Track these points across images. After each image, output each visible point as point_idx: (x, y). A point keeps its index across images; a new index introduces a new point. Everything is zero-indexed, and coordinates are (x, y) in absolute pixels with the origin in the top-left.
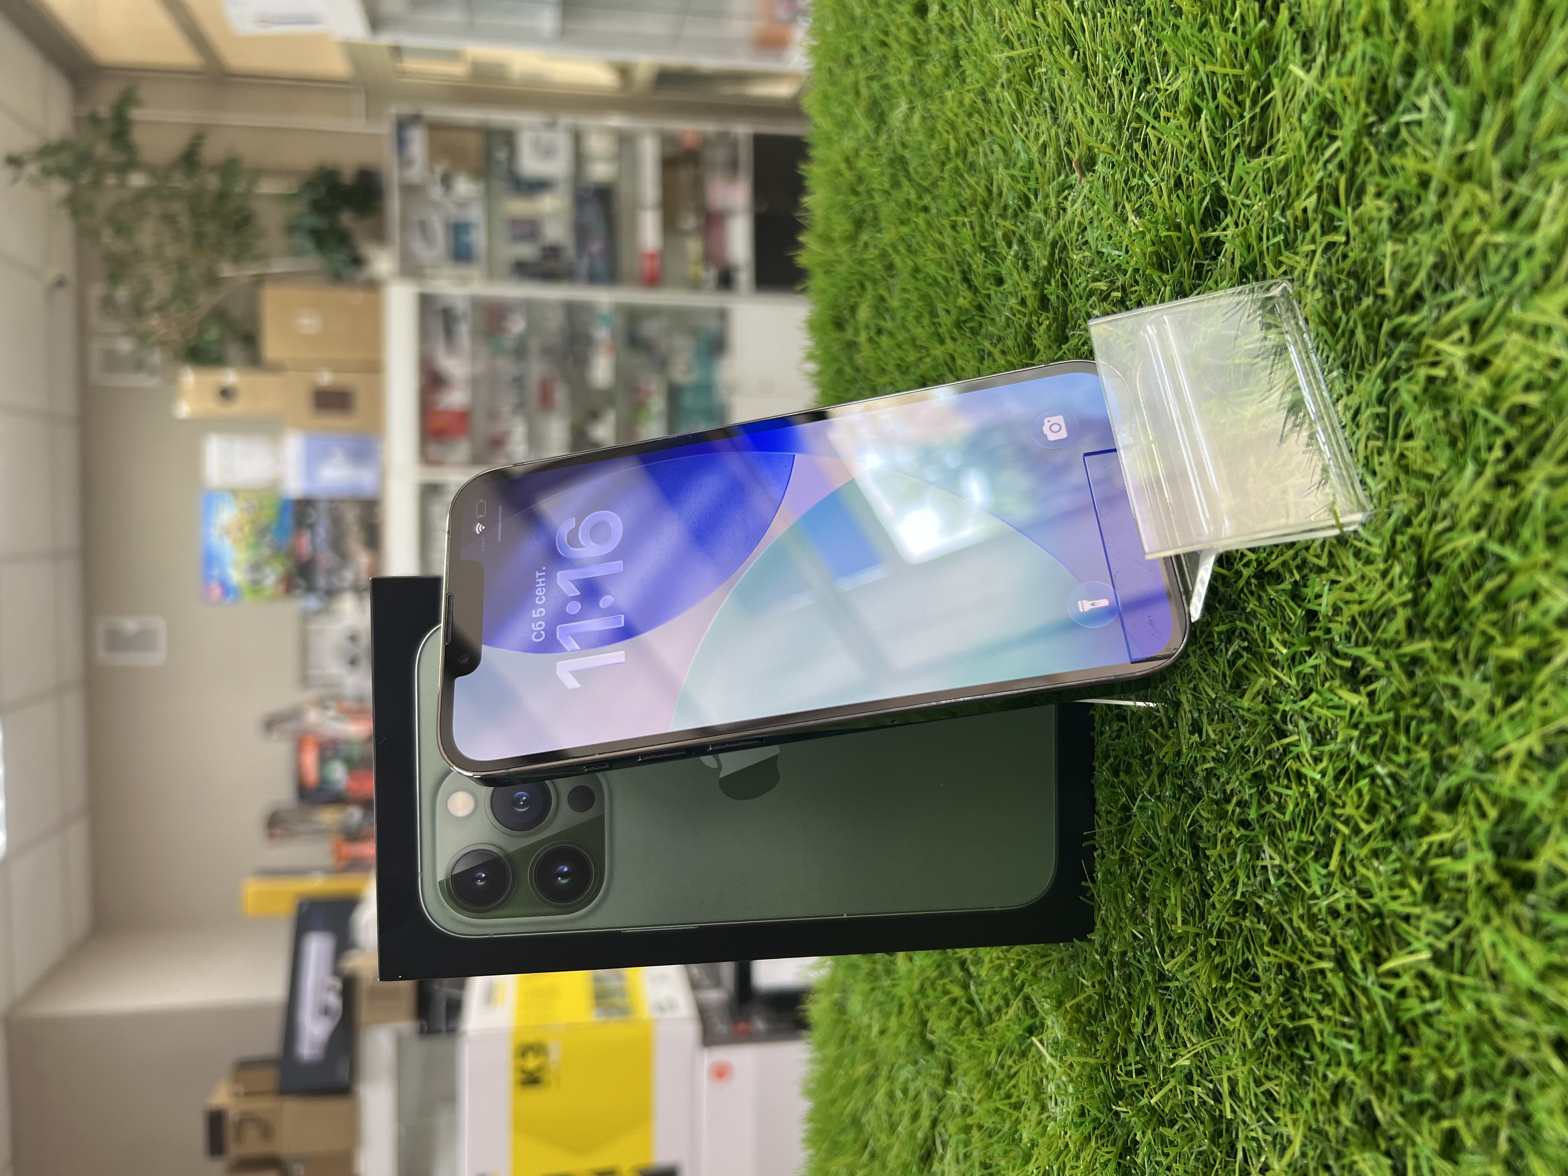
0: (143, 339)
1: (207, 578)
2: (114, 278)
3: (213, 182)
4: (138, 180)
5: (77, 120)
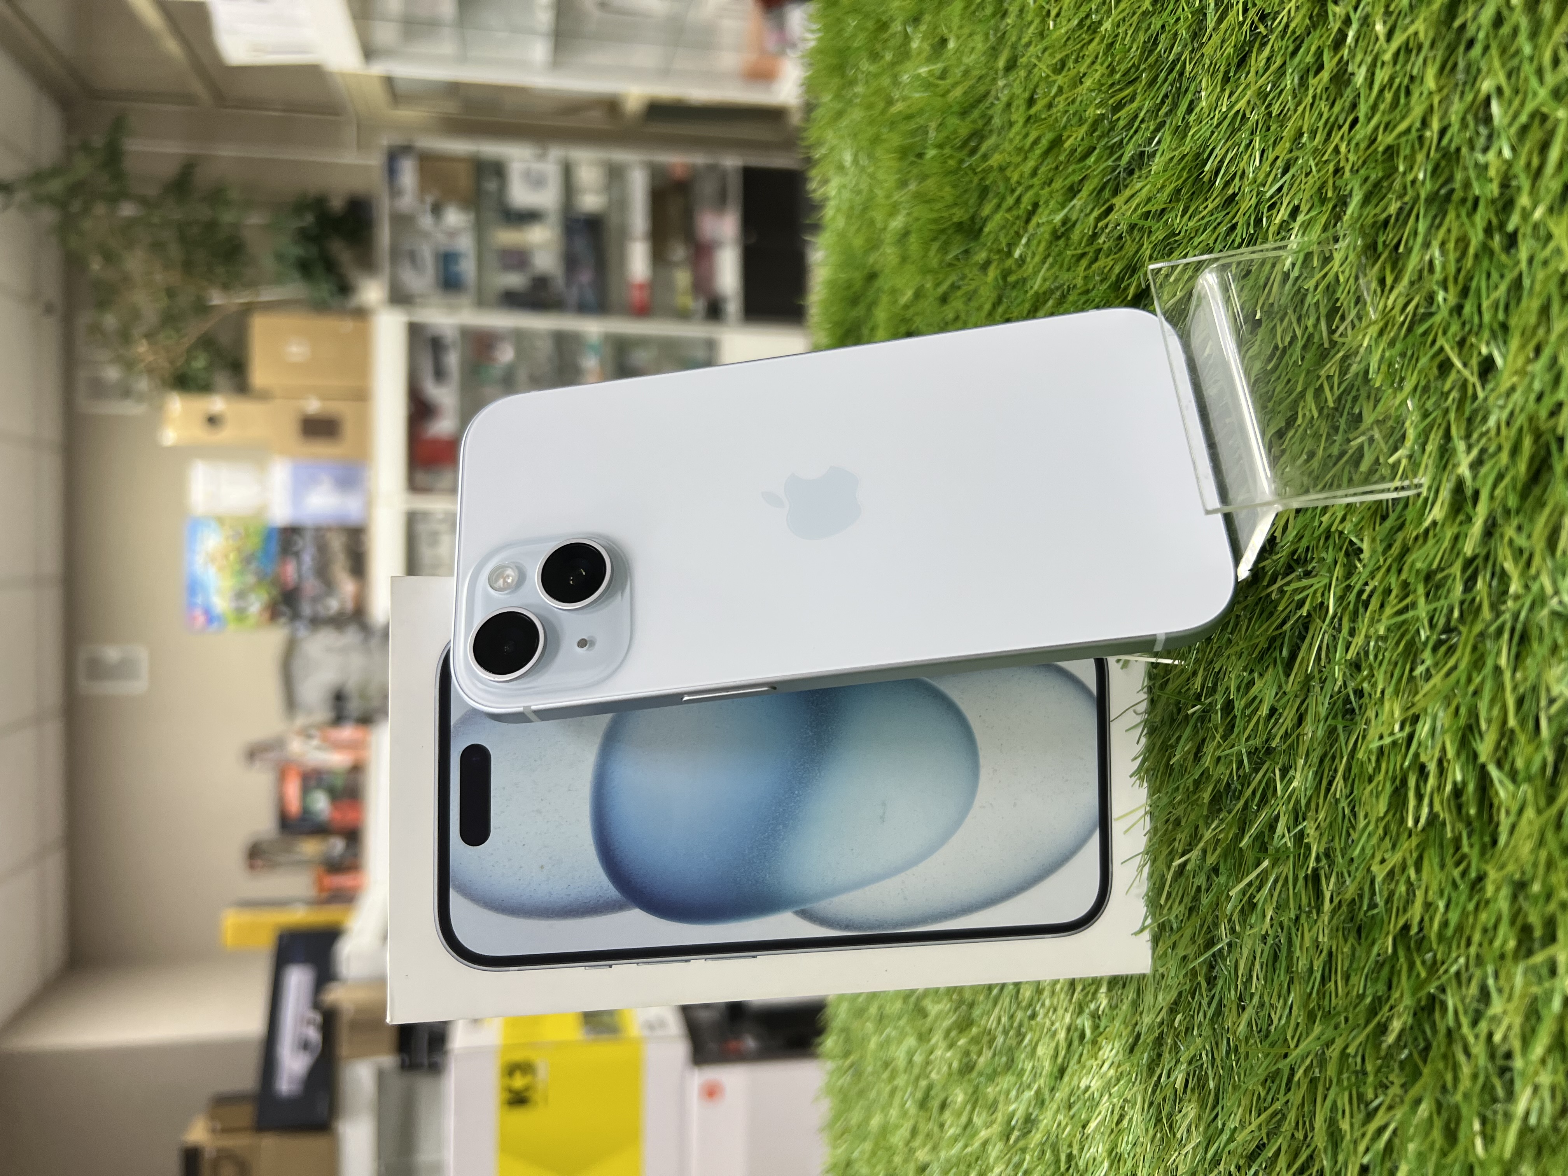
0: (130, 366)
1: (191, 606)
2: (103, 305)
3: (204, 212)
4: (128, 210)
5: (67, 147)
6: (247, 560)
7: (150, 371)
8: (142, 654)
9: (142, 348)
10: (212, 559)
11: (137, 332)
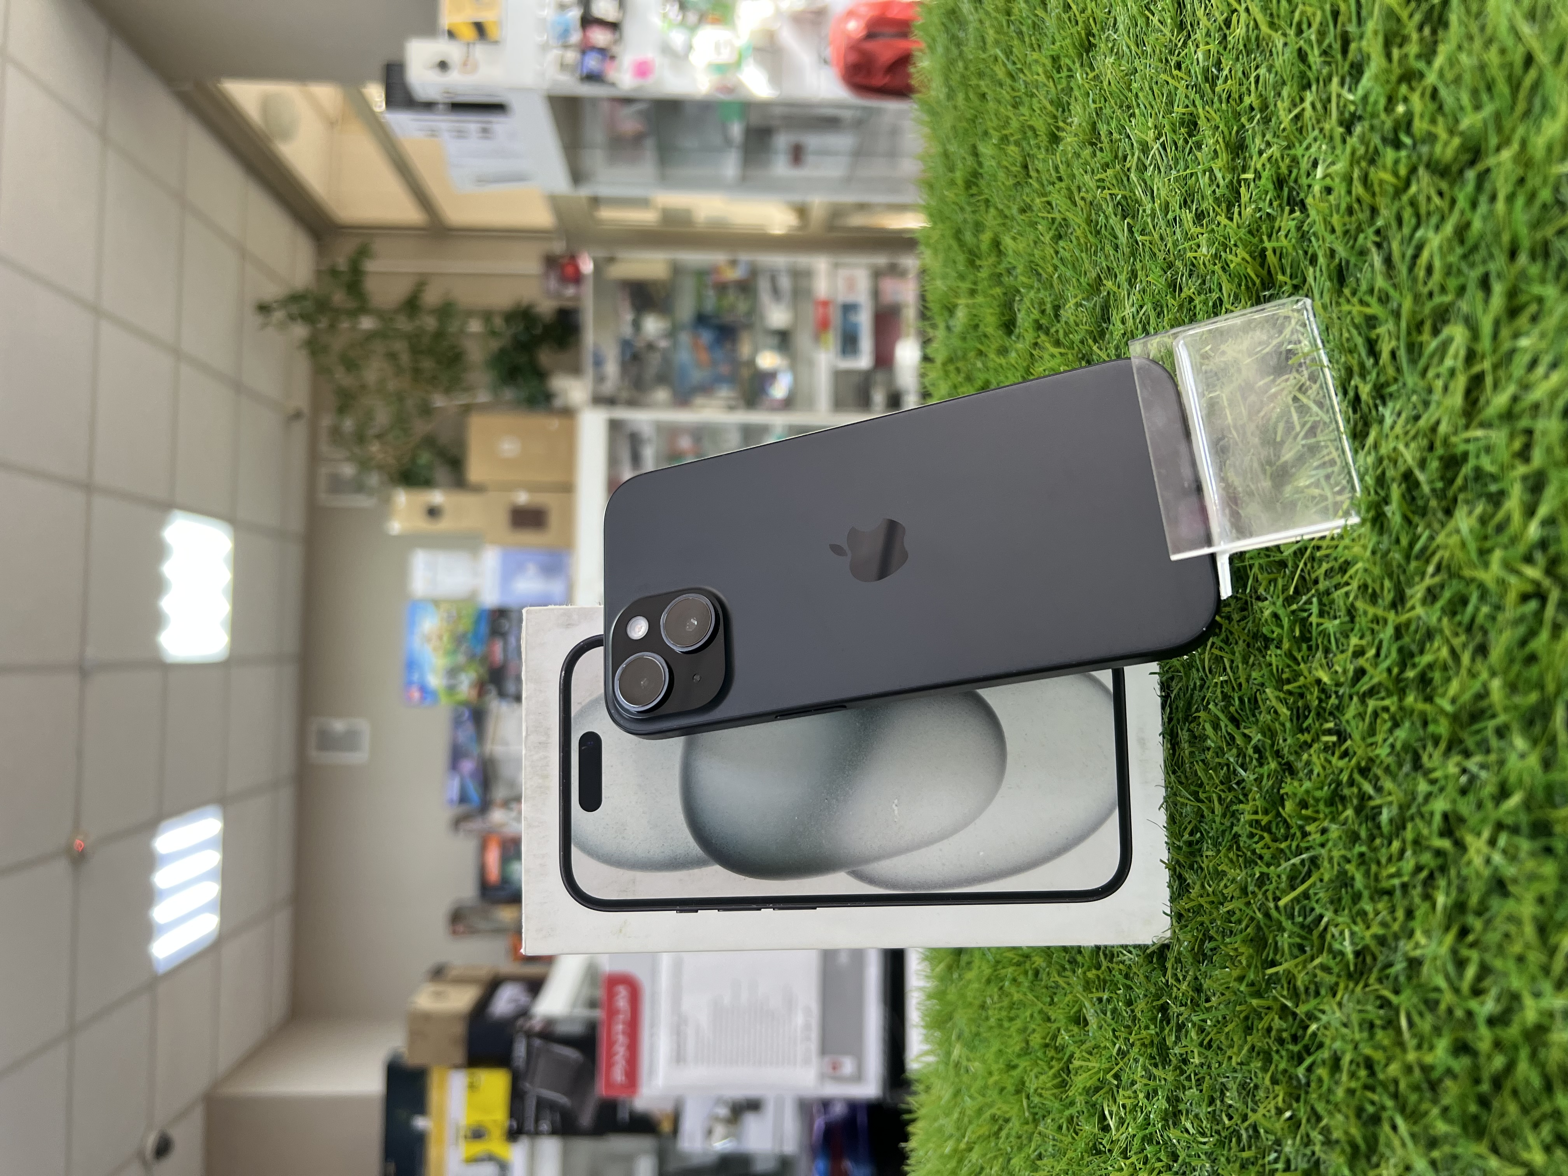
0: (365, 465)
1: (410, 683)
2: (342, 410)
3: (430, 323)
4: (367, 323)
5: (319, 273)
6: (458, 640)
7: (380, 468)
8: (363, 725)
9: (375, 448)
10: (428, 639)
11: (372, 432)
